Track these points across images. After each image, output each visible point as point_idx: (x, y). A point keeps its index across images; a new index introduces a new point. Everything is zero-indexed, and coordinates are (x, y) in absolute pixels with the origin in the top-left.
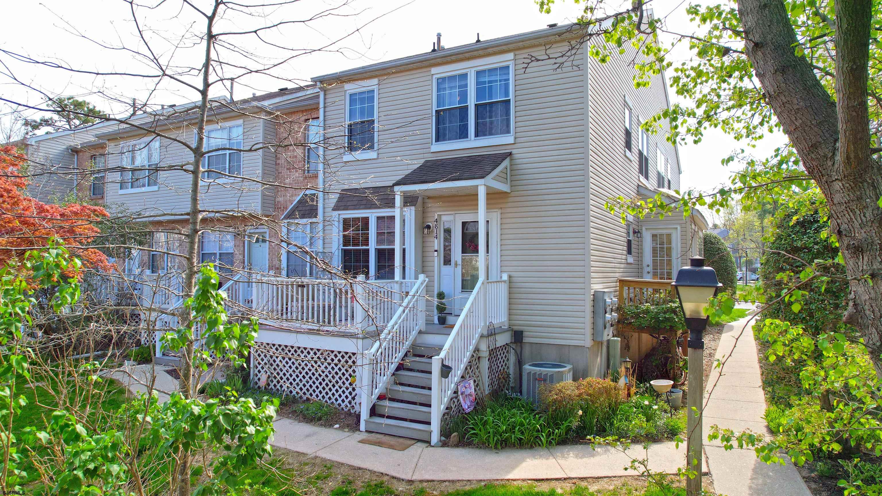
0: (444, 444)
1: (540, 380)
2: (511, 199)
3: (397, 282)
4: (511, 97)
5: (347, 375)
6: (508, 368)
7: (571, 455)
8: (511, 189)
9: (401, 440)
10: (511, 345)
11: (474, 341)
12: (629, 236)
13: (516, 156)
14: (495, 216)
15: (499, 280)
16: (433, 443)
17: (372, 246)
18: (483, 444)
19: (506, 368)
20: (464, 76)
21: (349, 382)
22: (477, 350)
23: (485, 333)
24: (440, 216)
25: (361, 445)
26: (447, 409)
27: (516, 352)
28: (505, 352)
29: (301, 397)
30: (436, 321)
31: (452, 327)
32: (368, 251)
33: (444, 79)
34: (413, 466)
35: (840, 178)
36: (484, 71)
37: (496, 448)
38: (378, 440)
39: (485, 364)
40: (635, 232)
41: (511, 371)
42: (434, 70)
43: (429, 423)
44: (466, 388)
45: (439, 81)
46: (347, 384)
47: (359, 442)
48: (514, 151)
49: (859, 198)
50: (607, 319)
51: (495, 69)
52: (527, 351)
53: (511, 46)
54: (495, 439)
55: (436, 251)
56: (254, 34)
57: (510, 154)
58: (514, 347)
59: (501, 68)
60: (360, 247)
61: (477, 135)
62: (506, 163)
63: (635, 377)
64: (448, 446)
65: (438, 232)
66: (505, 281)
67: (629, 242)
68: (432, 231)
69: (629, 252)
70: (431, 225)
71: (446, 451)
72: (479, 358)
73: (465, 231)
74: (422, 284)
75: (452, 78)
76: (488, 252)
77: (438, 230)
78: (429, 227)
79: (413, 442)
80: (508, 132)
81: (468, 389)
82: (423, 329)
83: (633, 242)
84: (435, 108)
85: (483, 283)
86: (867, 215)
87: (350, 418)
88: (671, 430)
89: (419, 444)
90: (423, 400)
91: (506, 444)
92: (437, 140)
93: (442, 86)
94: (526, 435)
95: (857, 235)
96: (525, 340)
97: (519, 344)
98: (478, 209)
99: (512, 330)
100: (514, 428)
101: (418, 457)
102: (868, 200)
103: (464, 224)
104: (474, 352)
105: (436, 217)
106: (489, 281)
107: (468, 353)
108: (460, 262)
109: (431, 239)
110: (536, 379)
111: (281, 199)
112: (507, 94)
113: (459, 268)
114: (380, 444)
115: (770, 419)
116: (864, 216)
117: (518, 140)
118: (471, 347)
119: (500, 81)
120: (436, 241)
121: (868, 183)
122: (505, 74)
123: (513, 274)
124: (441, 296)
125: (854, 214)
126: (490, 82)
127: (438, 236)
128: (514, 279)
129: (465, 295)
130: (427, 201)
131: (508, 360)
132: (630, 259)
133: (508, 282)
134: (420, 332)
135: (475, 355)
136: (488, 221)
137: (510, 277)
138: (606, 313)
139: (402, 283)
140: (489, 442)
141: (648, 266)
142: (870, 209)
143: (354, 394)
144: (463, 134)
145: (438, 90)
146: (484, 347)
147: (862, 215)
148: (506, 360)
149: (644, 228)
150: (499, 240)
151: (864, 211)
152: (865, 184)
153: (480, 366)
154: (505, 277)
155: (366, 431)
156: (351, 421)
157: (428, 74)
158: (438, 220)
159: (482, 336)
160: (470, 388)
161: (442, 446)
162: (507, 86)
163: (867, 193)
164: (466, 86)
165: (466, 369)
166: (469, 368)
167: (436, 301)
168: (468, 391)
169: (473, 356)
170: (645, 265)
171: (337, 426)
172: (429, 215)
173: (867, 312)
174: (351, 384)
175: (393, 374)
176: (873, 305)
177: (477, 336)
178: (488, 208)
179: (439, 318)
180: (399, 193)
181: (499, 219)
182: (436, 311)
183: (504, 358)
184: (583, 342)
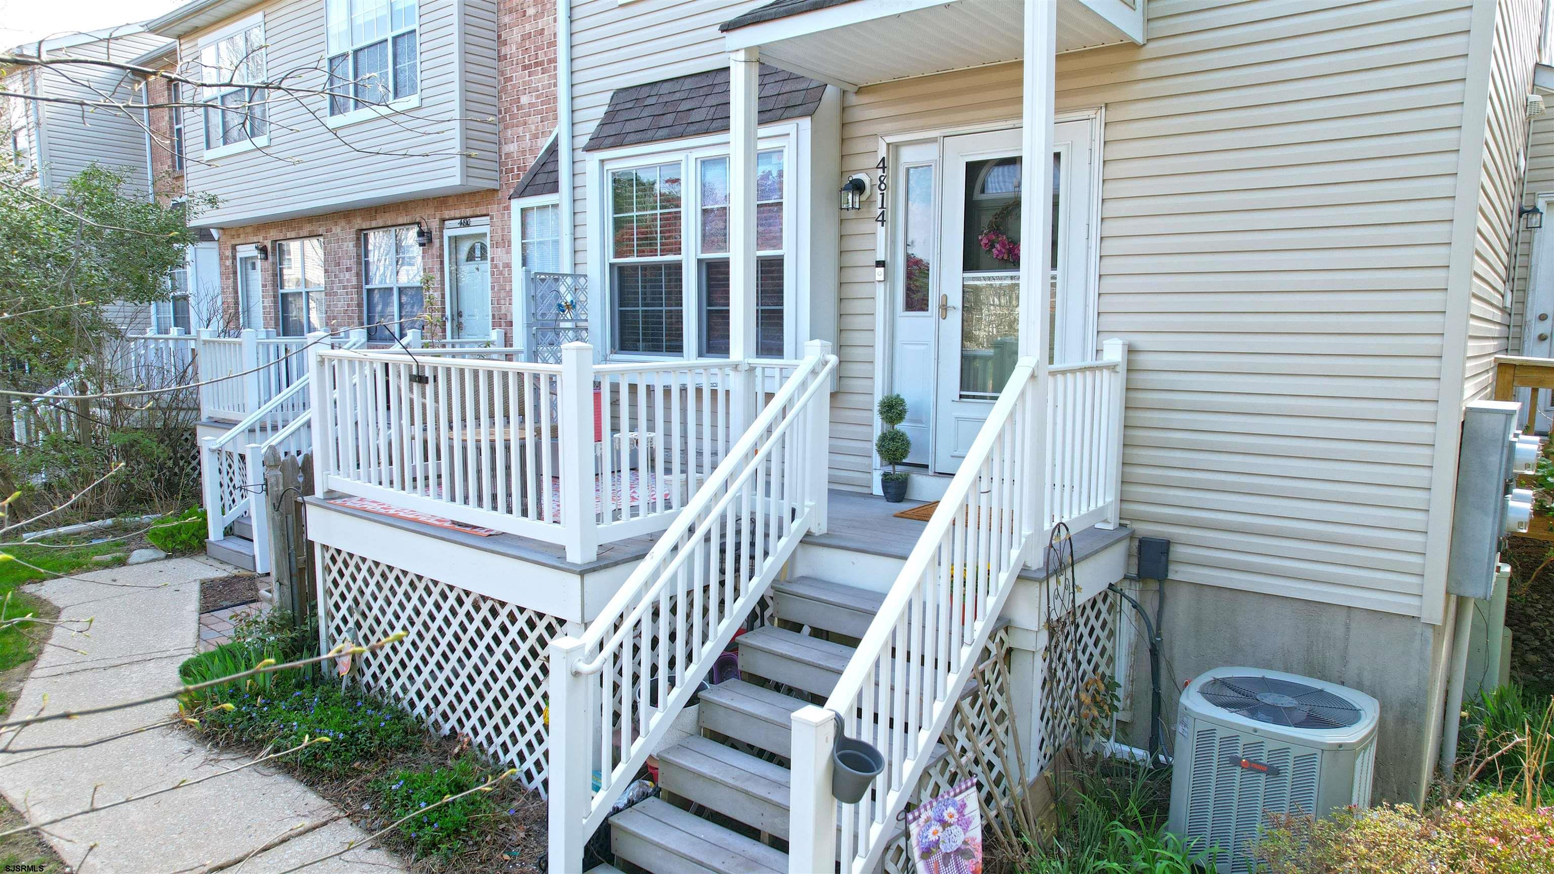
1: (1254, 767)
2: (1143, 70)
3: (736, 367)
6: (1111, 660)
8: (1146, 30)
10: (1127, 589)
11: (991, 601)
14: (1085, 138)
15: (1090, 361)
17: (689, 253)
19: (1103, 662)
22: (1004, 624)
23: (1036, 561)
24: (894, 148)
27: (1141, 612)
28: (1105, 611)
30: (878, 490)
31: (924, 513)
39: (1030, 674)
40: (1519, 213)
41: (1121, 673)
44: (944, 824)
52: (1181, 610)
55: (881, 264)
58: (1133, 595)
60: (658, 258)
65: (888, 203)
66: (1112, 368)
68: (870, 201)
70: (866, 179)
72: (1010, 651)
73: (978, 196)
74: (814, 372)
76: (1054, 266)
77: (889, 195)
78: (858, 187)
81: (956, 830)
82: (820, 527)
85: (1033, 376)
96: (1177, 573)
97: (1154, 585)
98: (1020, 116)
99: (1132, 537)
103: (974, 170)
104: (992, 637)
105: (882, 153)
106: (1057, 366)
107: (966, 652)
108: (956, 300)
109: (866, 227)
110: (1236, 762)
111: (512, 148)
113: (955, 319)
118: (979, 625)
120: (881, 231)
123: (1140, 341)
124: (894, 409)
127: (888, 216)
128: (1145, 360)
129: (971, 409)
130: (853, 99)
131: (1112, 634)
133: (1122, 369)
134: (808, 540)
135: (993, 648)
136: (1057, 156)
137: (1131, 351)
138: (1507, 491)
139: (752, 369)
141: (1543, 318)
146: (1029, 616)
148: (1103, 635)
149: (1540, 202)
150: (1095, 221)
153: (1012, 681)
154: (1114, 352)
158: (890, 164)
159: (1023, 576)
160: (965, 825)
165: (957, 710)
166: (966, 701)
167: (878, 427)
168: (956, 838)
169: (986, 652)
170: (1531, 316)
172: (859, 146)
177: (1003, 579)
178: (1058, 111)
179: (887, 480)
180: (741, 56)
181: (1098, 145)
182: (877, 459)
183: (1098, 631)
184: (1415, 601)
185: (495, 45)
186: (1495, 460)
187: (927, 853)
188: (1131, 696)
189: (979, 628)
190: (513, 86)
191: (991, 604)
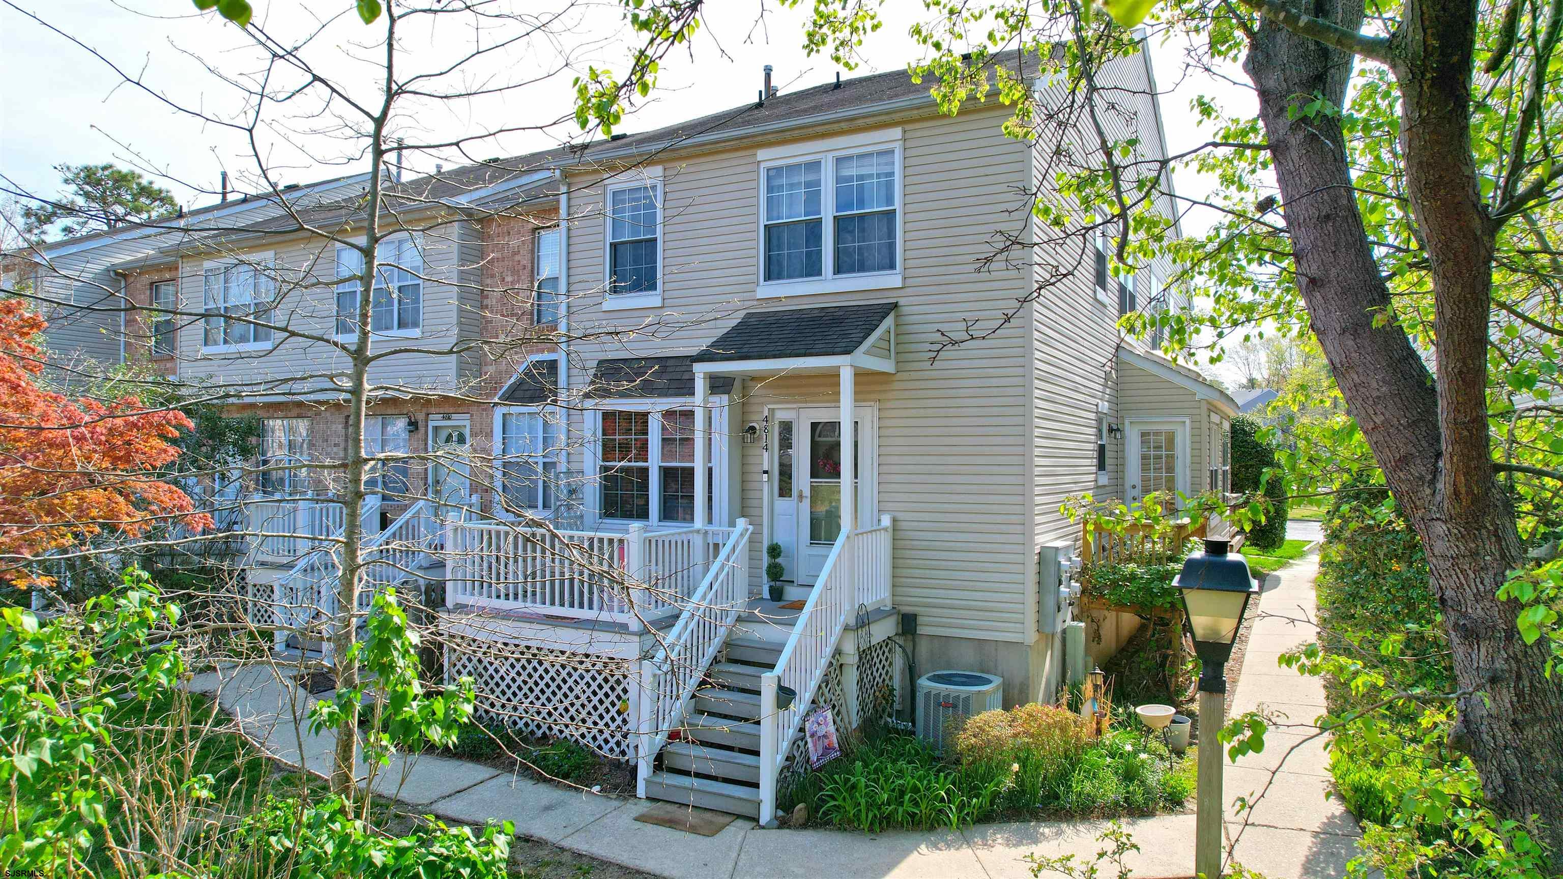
0: (783, 824)
1: (947, 706)
2: (896, 385)
3: (698, 531)
4: (897, 205)
5: (613, 697)
6: (891, 678)
7: (1000, 841)
8: (896, 368)
9: (708, 816)
10: (897, 639)
11: (833, 639)
12: (1101, 438)
13: (905, 310)
14: (869, 415)
15: (875, 527)
16: (763, 822)
17: (654, 462)
18: (850, 822)
19: (887, 679)
20: (814, 166)
21: (616, 708)
22: (838, 652)
23: (852, 622)
24: (772, 411)
25: (638, 825)
26: (787, 759)
27: (904, 651)
28: (887, 650)
29: (532, 733)
30: (766, 595)
31: (799, 608)
32: (646, 470)
33: (779, 169)
34: (730, 866)
35: (1443, 517)
36: (849, 158)
37: (871, 830)
38: (668, 817)
39: (851, 677)
40: (1111, 430)
41: (897, 684)
42: (762, 154)
43: (756, 786)
44: (819, 724)
45: (772, 173)
46: (613, 711)
47: (636, 819)
48: (902, 301)
49: (1474, 554)
50: (1062, 596)
51: (869, 155)
52: (923, 649)
53: (897, 117)
54: (870, 816)
55: (766, 472)
56: (455, 147)
57: (895, 306)
58: (900, 642)
59: (880, 153)
60: (633, 464)
61: (838, 270)
62: (889, 322)
63: (1110, 698)
64: (789, 827)
65: (769, 440)
66: (885, 529)
67: (1102, 450)
68: (759, 438)
69: (1101, 466)
70: (758, 427)
71: (786, 835)
72: (841, 665)
73: (817, 439)
74: (742, 535)
75: (792, 169)
76: (856, 477)
77: (769, 434)
78: (753, 429)
79: (728, 819)
80: (892, 266)
81: (823, 727)
82: (744, 613)
83: (1107, 448)
84: (763, 221)
85: (848, 537)
86: (1486, 581)
87: (619, 773)
88: (1170, 794)
89: (740, 823)
90: (745, 743)
91: (888, 823)
92: (769, 277)
93: (776, 182)
94: (923, 807)
95: (1470, 610)
96: (921, 630)
97: (910, 637)
98: (839, 401)
99: (898, 613)
100: (902, 793)
101: (737, 848)
102: (1487, 558)
103: (814, 426)
104: (833, 657)
105: (766, 413)
106: (859, 531)
107: (823, 661)
108: (807, 492)
109: (758, 451)
110: (939, 704)
111: (491, 369)
112: (890, 200)
113: (807, 502)
114: (671, 823)
115: (1339, 772)
116: (1482, 583)
117: (909, 282)
118: (828, 650)
119: (878, 176)
120: (766, 455)
121: (1489, 531)
122: (886, 164)
123: (900, 516)
124: (774, 551)
125: (1466, 577)
126: (861, 177)
127: (769, 446)
128: (904, 525)
129: (818, 550)
130: (751, 383)
131: (891, 664)
132: (1104, 479)
133: (890, 530)
134: (739, 619)
135: (834, 662)
136: (856, 423)
137: (895, 520)
138: (1060, 583)
139: (706, 532)
140: (859, 820)
141: (1134, 487)
142: (1491, 573)
143: (625, 729)
144: (813, 269)
145: (770, 189)
146: (850, 648)
147: (1478, 580)
148: (887, 664)
149: (1127, 422)
150: (875, 456)
151: (1482, 574)
152: (1484, 531)
153: (843, 680)
154: (886, 521)
155: (647, 798)
156: (619, 778)
157: (751, 160)
158: (770, 419)
159: (847, 628)
160: (826, 724)
161: (779, 827)
162: (890, 186)
163: (1487, 547)
164: (818, 183)
165: (820, 687)
166: (823, 685)
167: (766, 560)
168: (822, 731)
169: (831, 664)
170: (1128, 486)
171: (596, 789)
172: (755, 408)
173: (1485, 737)
174: (619, 713)
175: (693, 696)
176: (1494, 726)
177: (838, 629)
178: (856, 401)
179: (772, 590)
180: (702, 375)
181: (876, 420)
182: (765, 577)
183: (884, 662)
184: (1021, 635)
185: (479, 298)
186: (1052, 569)
187: (812, 736)
188: (902, 696)
189: (829, 651)
190: (493, 328)
191: (833, 640)
